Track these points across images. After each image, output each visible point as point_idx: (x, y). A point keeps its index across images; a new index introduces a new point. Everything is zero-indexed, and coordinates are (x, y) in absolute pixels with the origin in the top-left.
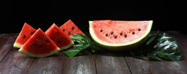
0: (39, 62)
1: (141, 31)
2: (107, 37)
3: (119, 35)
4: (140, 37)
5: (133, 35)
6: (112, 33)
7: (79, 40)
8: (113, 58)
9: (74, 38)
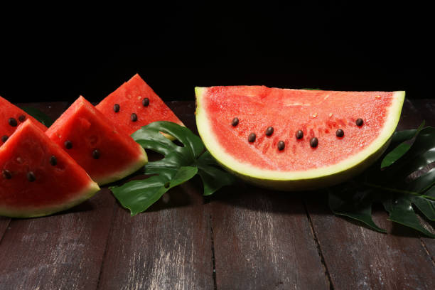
0: (25, 238)
1: (365, 128)
2: (253, 147)
3: (294, 139)
4: (363, 147)
5: (337, 143)
6: (270, 134)
7: (164, 145)
8: (271, 220)
9: (149, 138)
